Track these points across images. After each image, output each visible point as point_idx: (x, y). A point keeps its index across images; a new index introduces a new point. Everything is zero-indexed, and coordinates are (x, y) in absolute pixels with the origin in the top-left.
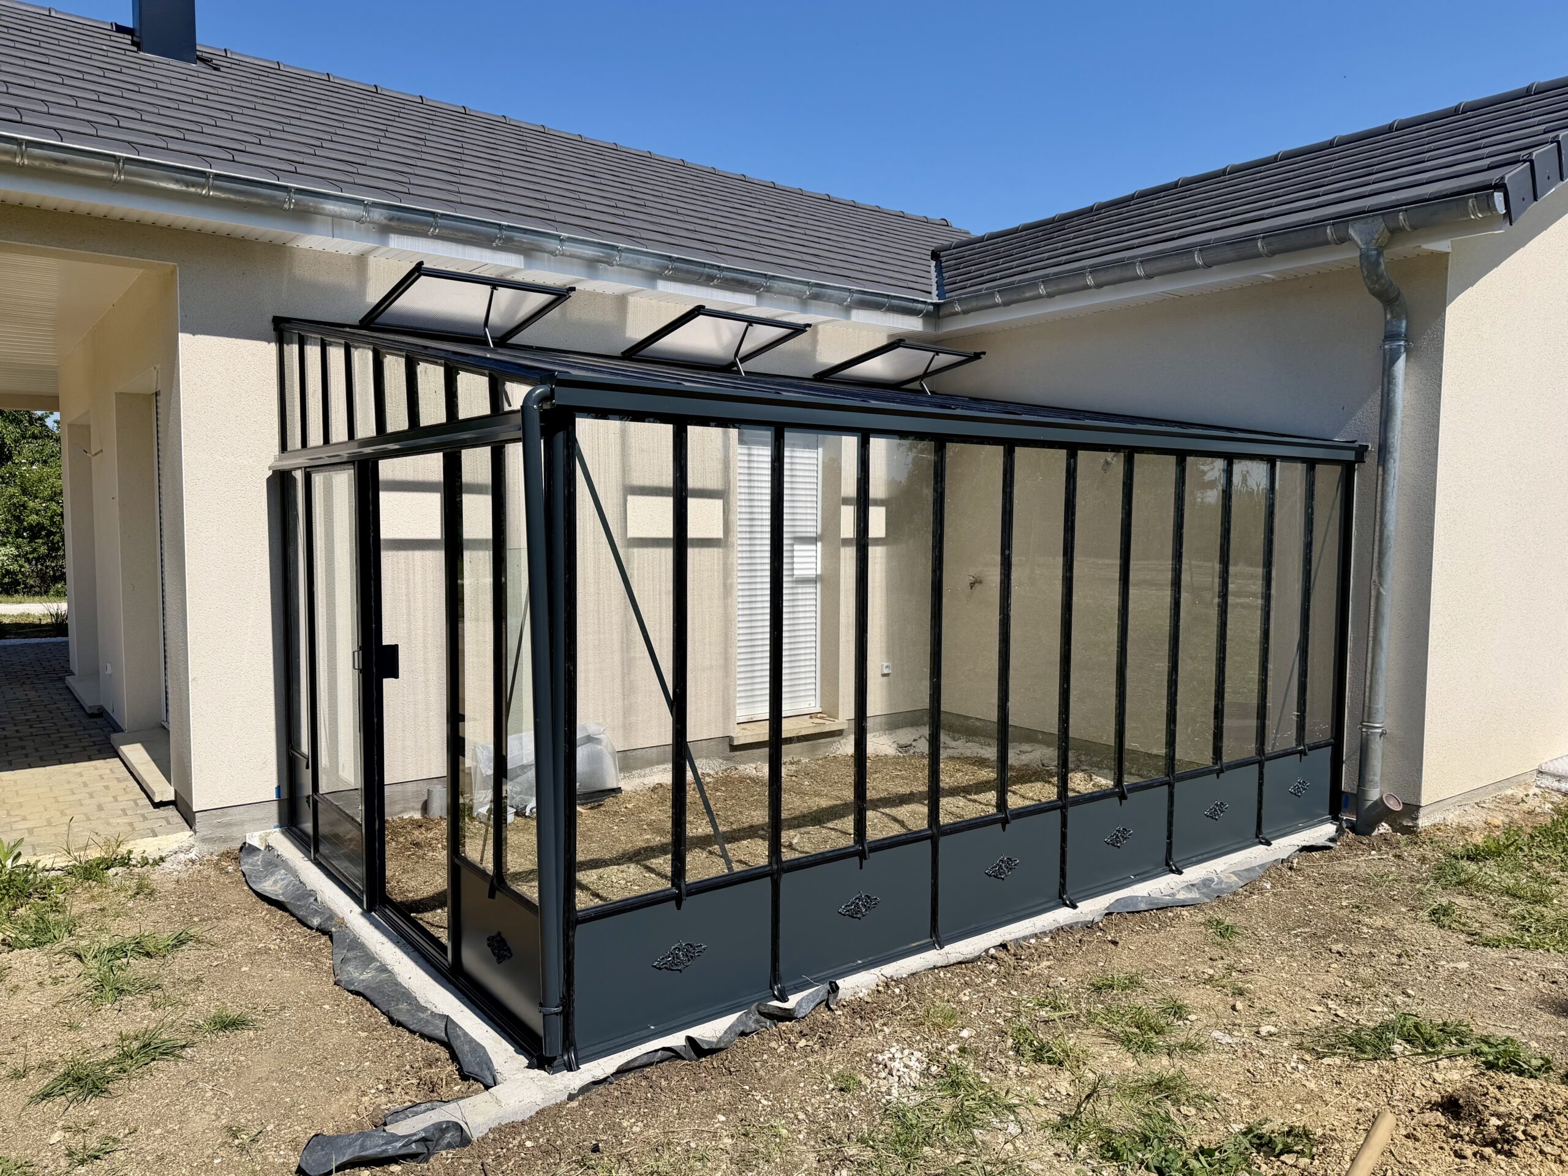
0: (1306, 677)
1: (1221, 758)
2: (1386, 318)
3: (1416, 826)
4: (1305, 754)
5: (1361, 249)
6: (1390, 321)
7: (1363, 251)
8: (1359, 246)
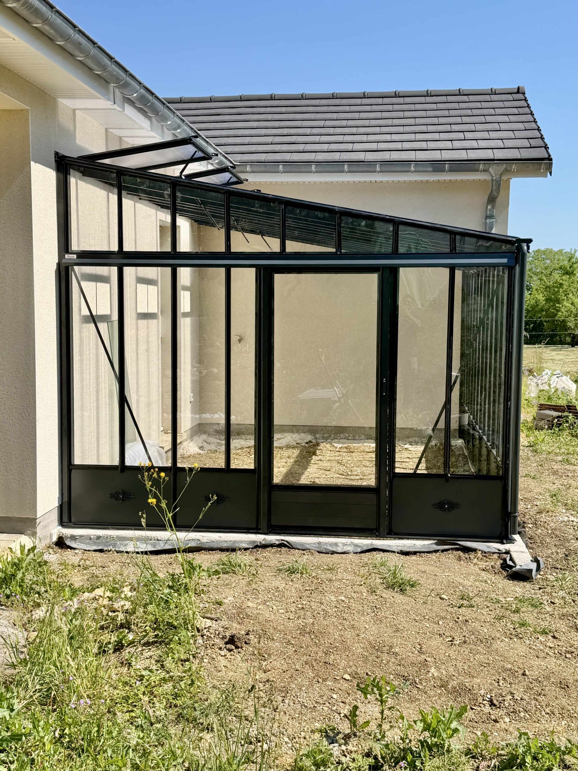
5: (493, 177)
6: (490, 210)
7: (494, 178)
8: (492, 175)
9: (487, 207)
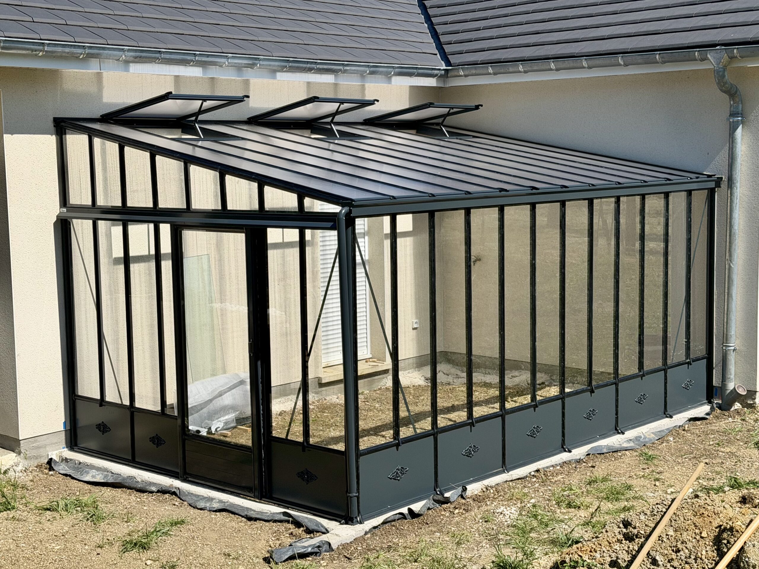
0: (690, 318)
1: (643, 368)
2: (730, 104)
3: (755, 403)
4: (691, 364)
5: (714, 66)
6: (733, 105)
7: (716, 68)
9: (730, 102)
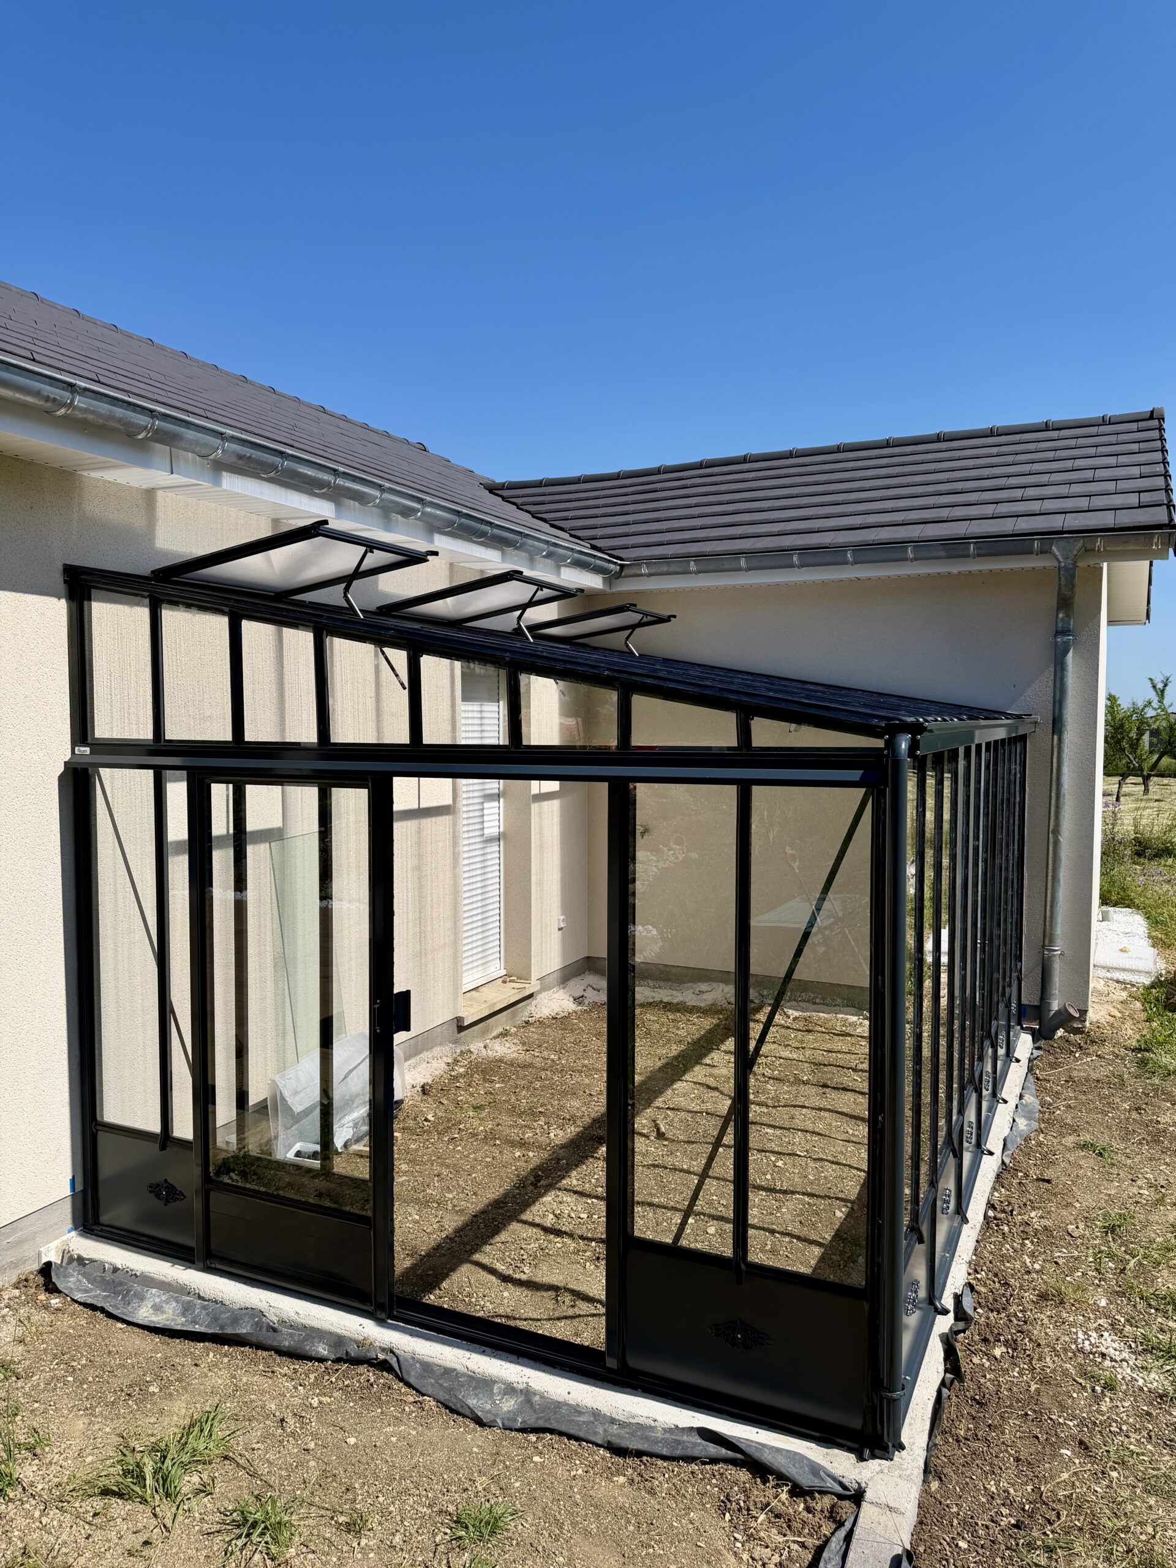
2: (1058, 617)
3: (1084, 1027)
5: (1059, 562)
6: (1063, 619)
7: (1063, 564)
8: (1057, 559)
9: (1057, 615)
